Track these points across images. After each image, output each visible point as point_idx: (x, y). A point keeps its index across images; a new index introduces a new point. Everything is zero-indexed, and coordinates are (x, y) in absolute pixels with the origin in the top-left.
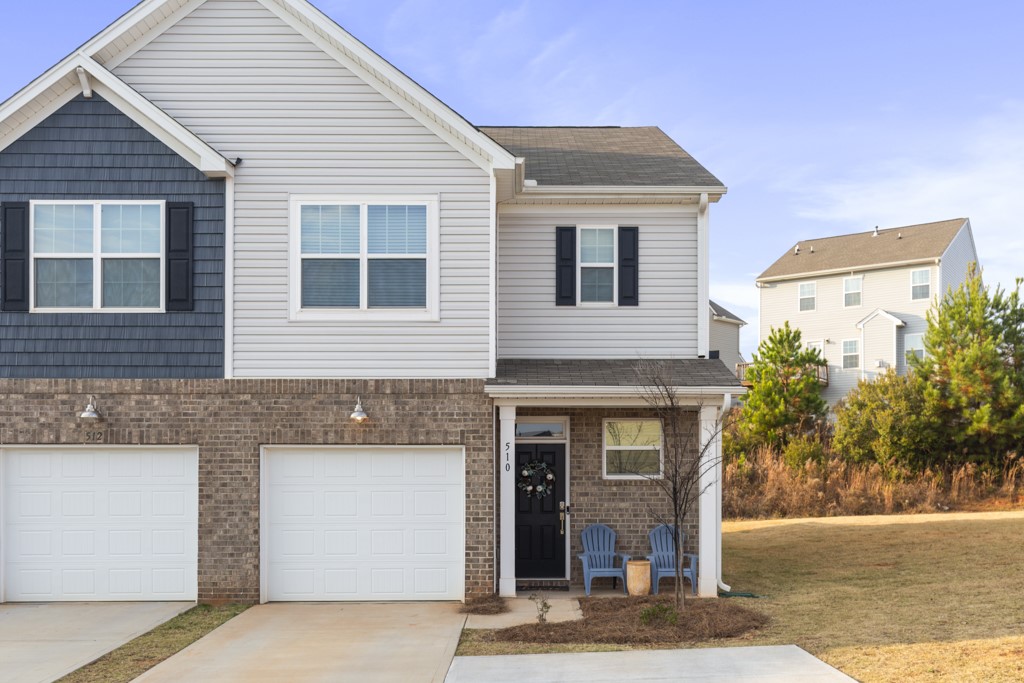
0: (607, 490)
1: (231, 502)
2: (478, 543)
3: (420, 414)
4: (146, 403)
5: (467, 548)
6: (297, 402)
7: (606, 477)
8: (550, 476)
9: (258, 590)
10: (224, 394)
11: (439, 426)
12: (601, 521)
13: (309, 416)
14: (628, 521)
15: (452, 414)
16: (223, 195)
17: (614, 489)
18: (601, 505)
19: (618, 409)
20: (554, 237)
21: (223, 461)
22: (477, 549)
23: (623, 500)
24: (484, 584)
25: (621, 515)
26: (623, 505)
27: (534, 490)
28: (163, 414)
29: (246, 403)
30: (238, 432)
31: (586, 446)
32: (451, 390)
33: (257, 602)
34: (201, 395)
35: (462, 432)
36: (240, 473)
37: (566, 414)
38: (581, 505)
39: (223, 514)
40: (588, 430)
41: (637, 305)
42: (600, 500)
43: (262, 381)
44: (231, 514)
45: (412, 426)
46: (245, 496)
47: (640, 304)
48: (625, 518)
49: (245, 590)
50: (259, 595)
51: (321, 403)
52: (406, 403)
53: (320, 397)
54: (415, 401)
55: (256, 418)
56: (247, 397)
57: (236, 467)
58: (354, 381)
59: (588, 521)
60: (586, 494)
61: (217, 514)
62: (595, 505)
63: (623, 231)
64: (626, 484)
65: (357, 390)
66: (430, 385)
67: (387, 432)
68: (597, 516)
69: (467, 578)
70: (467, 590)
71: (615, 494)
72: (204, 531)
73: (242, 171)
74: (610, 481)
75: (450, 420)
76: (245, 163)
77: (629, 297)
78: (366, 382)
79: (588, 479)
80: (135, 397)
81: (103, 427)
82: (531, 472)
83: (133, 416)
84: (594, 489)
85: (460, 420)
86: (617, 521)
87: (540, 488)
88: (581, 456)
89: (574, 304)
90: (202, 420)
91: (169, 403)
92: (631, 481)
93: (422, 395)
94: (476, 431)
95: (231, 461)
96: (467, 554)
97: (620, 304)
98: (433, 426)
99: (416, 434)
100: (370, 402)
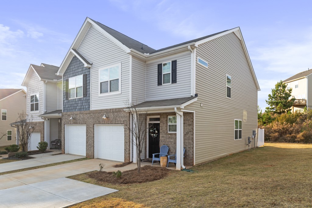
0: (168, 136)
1: (90, 136)
2: (126, 148)
3: (117, 116)
4: (80, 116)
5: (125, 150)
6: (99, 115)
7: (169, 132)
8: (156, 132)
9: (94, 156)
10: (89, 113)
11: (120, 119)
12: (166, 144)
13: (100, 118)
14: (173, 145)
15: (122, 116)
16: (90, 71)
17: (170, 136)
18: (167, 140)
19: (170, 113)
20: (157, 67)
21: (89, 128)
22: (126, 150)
23: (171, 139)
24: (128, 159)
25: (171, 143)
26: (172, 140)
27: (153, 136)
28: (82, 118)
29: (92, 115)
30: (91, 122)
31: (163, 124)
32: (122, 111)
33: (94, 158)
34: (86, 114)
35: (124, 121)
36: (91, 130)
37: (159, 115)
38: (162, 140)
39: (89, 139)
40: (164, 119)
41: (176, 83)
42: (166, 139)
43: (94, 110)
44: (90, 139)
45: (115, 120)
46: (92, 135)
47: (177, 82)
48: (172, 144)
49: (92, 155)
50: (94, 157)
51: (102, 115)
52: (114, 114)
53: (102, 113)
54: (116, 114)
55: (93, 118)
56: (92, 114)
57: (91, 129)
58: (106, 109)
59: (164, 144)
60: (163, 137)
61: (88, 139)
62: (165, 140)
63: (173, 62)
64: (172, 134)
65: (107, 111)
66: (118, 109)
67: (111, 121)
68: (166, 143)
69: (125, 157)
70: (125, 160)
71: (170, 137)
72: (87, 142)
73: (93, 65)
74: (169, 133)
75: (122, 118)
76: (93, 64)
77: (174, 81)
78: (108, 109)
79: (164, 133)
80: (79, 115)
81: (75, 121)
82: (152, 130)
83: (79, 119)
84: (165, 136)
85: (123, 118)
86: (170, 145)
87: (154, 135)
88: (162, 126)
89: (162, 85)
90: (87, 119)
91: (83, 116)
92: (173, 134)
93: (117, 112)
94: (126, 121)
95: (90, 128)
96: (125, 151)
97: (172, 83)
98: (119, 119)
99: (116, 122)
100: (109, 114)
